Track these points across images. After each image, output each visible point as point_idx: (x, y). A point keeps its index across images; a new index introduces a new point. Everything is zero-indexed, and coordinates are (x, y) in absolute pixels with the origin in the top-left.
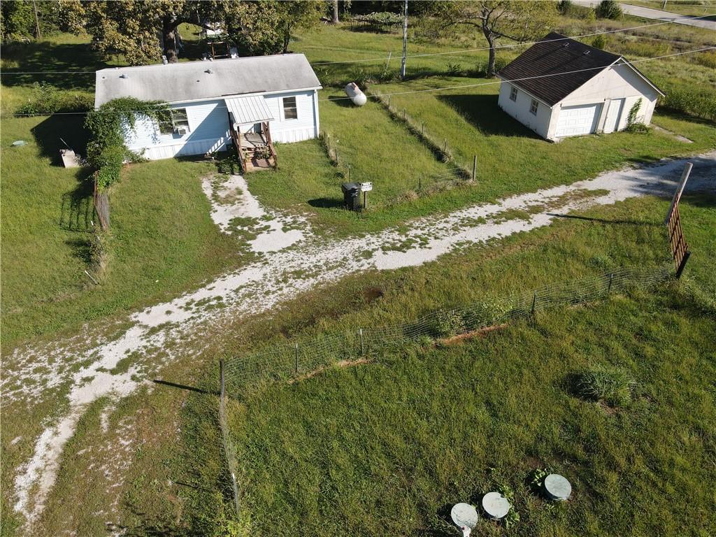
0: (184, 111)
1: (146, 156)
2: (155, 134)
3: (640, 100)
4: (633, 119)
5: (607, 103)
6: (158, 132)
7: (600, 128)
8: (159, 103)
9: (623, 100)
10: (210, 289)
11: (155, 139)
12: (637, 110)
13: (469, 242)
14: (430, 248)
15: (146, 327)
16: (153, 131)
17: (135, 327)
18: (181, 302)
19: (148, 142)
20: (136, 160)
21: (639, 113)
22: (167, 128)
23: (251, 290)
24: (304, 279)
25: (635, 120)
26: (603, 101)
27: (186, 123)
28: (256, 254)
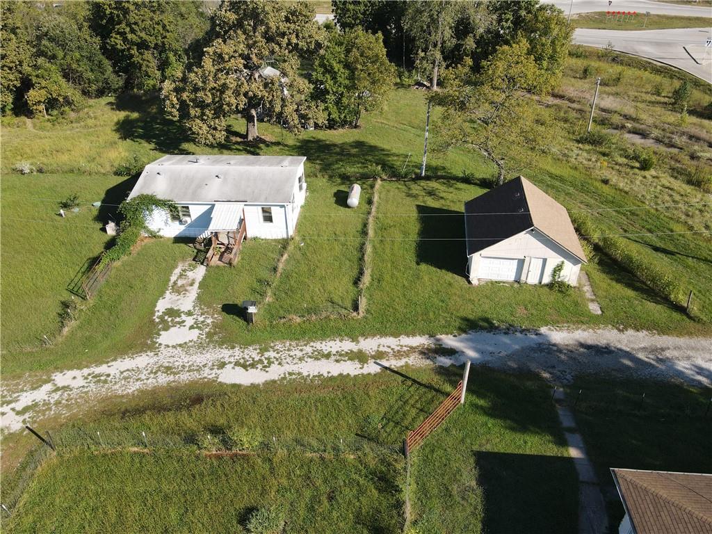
0: (188, 208)
1: (161, 233)
2: (167, 220)
3: (563, 262)
4: (557, 277)
5: (527, 260)
6: (169, 219)
7: (523, 278)
8: (169, 201)
9: (545, 261)
10: (109, 367)
11: (166, 223)
12: (560, 270)
13: (299, 374)
14: (267, 372)
15: (56, 385)
16: (165, 218)
17: (49, 384)
18: (86, 371)
19: (162, 225)
20: (154, 235)
21: (562, 273)
22: (176, 217)
23: (130, 374)
24: (168, 375)
25: (559, 277)
26: (523, 258)
27: (189, 216)
28: (157, 345)
